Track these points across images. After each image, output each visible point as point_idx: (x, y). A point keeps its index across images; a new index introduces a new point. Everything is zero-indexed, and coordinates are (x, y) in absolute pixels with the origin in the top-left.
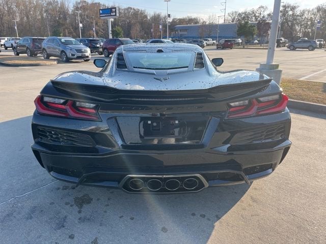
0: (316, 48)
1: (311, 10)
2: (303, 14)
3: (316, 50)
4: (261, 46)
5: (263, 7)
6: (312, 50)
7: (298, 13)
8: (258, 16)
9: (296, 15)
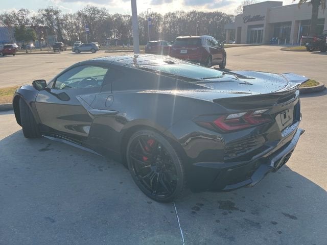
0: (98, 50)
1: (73, 14)
2: (66, 17)
3: (97, 52)
4: (41, 50)
5: (24, 10)
6: (95, 52)
7: (62, 17)
8: (22, 20)
9: (60, 20)
